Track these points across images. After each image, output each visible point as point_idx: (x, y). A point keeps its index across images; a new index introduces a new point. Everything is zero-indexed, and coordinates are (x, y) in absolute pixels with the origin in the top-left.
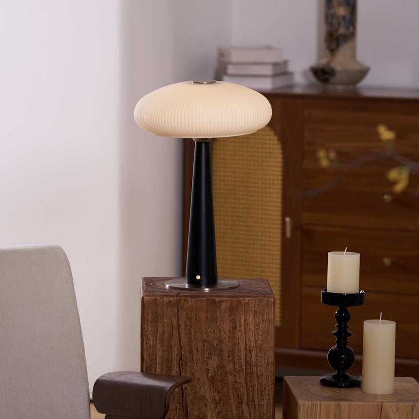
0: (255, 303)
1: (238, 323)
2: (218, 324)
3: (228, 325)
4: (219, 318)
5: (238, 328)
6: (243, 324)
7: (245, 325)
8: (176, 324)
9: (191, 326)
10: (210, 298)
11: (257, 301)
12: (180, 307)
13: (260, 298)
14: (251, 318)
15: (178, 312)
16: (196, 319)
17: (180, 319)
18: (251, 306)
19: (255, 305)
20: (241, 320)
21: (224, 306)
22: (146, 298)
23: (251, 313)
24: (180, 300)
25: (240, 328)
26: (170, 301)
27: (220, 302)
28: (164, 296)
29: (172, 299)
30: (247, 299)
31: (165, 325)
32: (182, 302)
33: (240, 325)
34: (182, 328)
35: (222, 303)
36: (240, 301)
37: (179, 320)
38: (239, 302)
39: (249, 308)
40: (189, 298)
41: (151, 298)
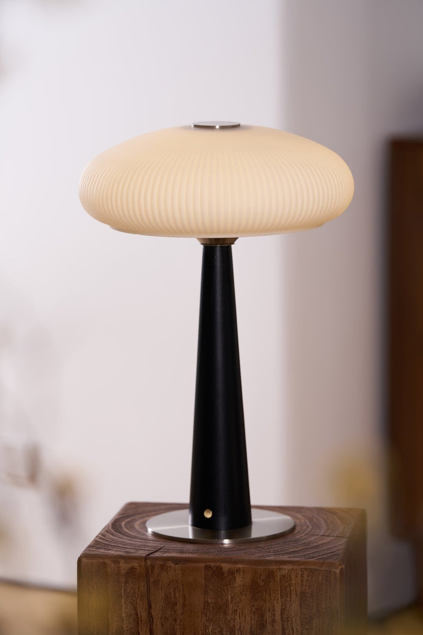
0: (302, 577)
1: (268, 617)
2: (229, 618)
3: (248, 618)
4: (231, 606)
5: (269, 627)
6: (278, 617)
7: (282, 619)
8: (144, 615)
9: (176, 620)
10: (212, 564)
11: (306, 573)
12: (151, 580)
13: (312, 567)
14: (294, 608)
15: (148, 591)
16: (184, 605)
17: (153, 606)
18: (293, 582)
19: (302, 580)
20: (274, 610)
21: (239, 580)
22: (84, 560)
23: (294, 596)
24: (153, 567)
25: (273, 626)
26: (132, 569)
27: (232, 573)
28: (121, 557)
29: (135, 564)
30: (287, 567)
31: (124, 615)
32: (156, 571)
33: (273, 621)
34: (157, 623)
35: (237, 575)
36: (273, 572)
37: (150, 607)
38: (271, 575)
39: (290, 587)
40: (170, 564)
41: (95, 561)
